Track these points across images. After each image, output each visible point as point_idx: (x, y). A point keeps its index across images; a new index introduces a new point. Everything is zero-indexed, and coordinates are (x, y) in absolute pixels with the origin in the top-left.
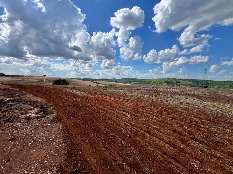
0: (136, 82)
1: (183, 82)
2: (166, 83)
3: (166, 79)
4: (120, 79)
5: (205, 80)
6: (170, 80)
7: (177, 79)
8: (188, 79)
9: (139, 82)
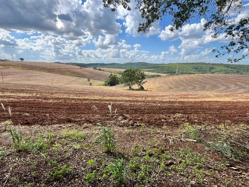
0: (150, 68)
1: (219, 68)
2: (195, 70)
3: (193, 64)
4: (124, 64)
5: (245, 65)
6: (197, 65)
7: (207, 64)
8: (221, 64)
9: (155, 68)
